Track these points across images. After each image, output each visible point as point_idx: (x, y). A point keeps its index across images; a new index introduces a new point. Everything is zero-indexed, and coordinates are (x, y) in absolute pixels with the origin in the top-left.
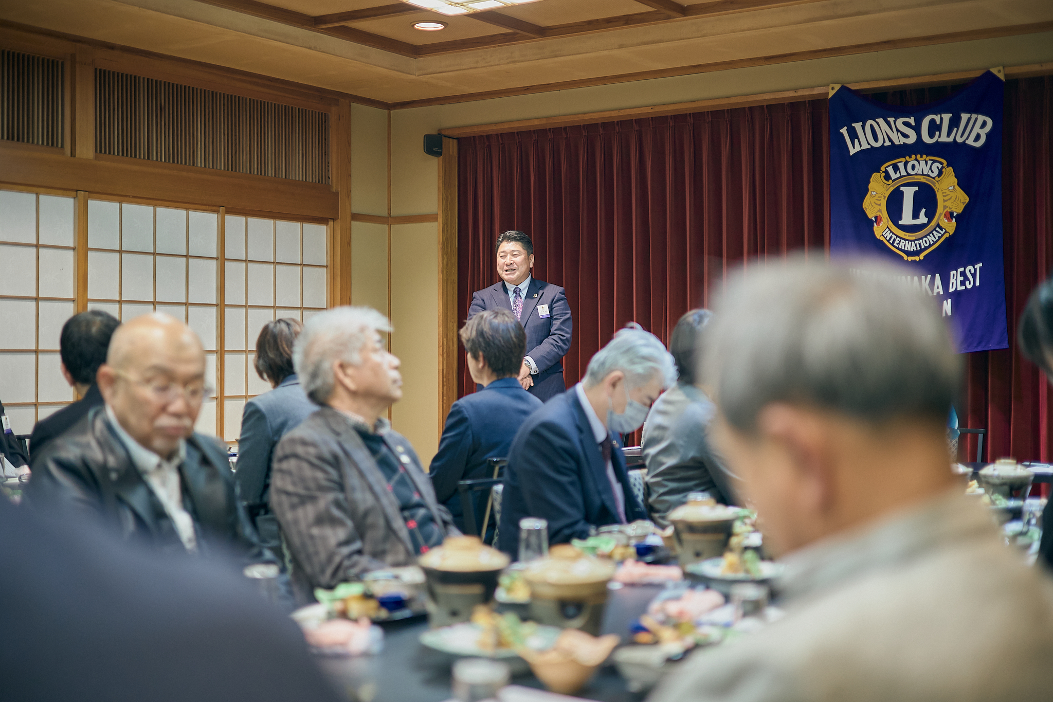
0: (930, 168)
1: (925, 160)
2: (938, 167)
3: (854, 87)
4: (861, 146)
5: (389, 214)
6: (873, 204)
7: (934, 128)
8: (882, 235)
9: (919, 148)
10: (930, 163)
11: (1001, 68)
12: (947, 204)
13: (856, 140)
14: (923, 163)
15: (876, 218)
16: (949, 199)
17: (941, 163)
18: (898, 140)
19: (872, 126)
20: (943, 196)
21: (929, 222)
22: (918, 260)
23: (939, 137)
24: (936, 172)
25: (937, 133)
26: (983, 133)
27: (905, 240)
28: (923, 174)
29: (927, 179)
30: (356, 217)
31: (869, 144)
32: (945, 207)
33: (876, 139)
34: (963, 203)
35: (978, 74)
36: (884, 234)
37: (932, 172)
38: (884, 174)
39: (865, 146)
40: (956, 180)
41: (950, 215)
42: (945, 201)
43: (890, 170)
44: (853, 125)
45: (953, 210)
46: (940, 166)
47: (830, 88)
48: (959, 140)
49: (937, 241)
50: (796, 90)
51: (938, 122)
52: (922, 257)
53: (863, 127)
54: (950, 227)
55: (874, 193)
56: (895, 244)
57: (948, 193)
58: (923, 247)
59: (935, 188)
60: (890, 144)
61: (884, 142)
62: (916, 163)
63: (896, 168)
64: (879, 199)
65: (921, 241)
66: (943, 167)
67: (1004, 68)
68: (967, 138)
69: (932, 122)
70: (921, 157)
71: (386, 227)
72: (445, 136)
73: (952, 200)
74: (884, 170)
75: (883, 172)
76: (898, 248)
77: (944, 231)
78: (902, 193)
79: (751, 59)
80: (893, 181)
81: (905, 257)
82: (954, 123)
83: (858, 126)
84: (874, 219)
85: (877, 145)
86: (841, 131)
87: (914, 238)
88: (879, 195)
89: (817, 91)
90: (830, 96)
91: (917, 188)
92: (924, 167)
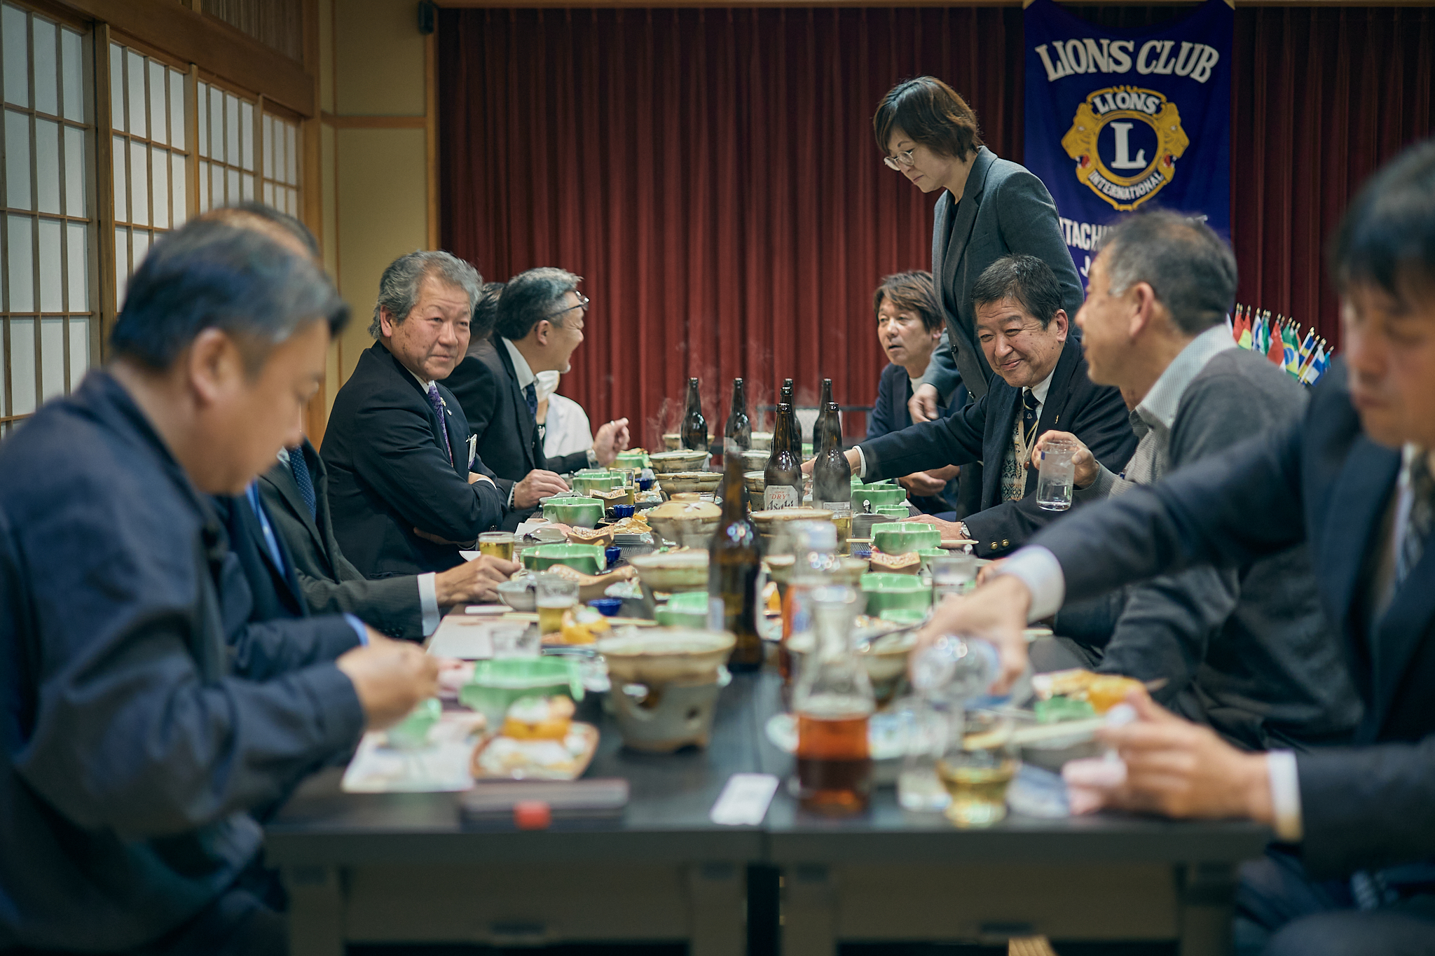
0: (1145, 103)
1: (1137, 93)
2: (1154, 103)
4: (1063, 71)
5: (335, 110)
6: (1079, 142)
7: (1153, 56)
8: (1088, 179)
9: (1132, 79)
10: (1143, 96)
12: (1166, 146)
13: (1058, 63)
14: (1134, 96)
15: (1082, 158)
16: (1170, 141)
17: (1159, 98)
18: (1107, 66)
19: (1075, 47)
20: (1164, 138)
21: (1148, 166)
22: (1130, 209)
23: (1156, 67)
24: (1152, 109)
25: (1154, 62)
26: (1210, 67)
27: (1117, 185)
28: (1136, 110)
29: (1142, 116)
31: (1072, 68)
32: (1166, 149)
33: (1078, 63)
34: (1183, 146)
36: (1090, 177)
37: (1147, 107)
38: (1091, 107)
39: (1069, 72)
40: (1179, 119)
41: (1169, 159)
42: (1166, 142)
43: (1098, 101)
44: (1053, 44)
45: (1173, 153)
46: (1157, 101)
48: (1181, 72)
49: (1154, 188)
52: (1136, 205)
53: (1064, 47)
54: (1169, 172)
55: (1081, 129)
56: (1105, 191)
57: (1169, 133)
58: (1138, 195)
59: (1153, 127)
60: (1096, 71)
61: (1088, 67)
62: (1126, 96)
63: (1104, 101)
64: (1088, 135)
65: (1136, 187)
66: (1160, 103)
68: (1193, 71)
69: (1154, 48)
73: (1172, 142)
74: (1091, 101)
75: (1090, 104)
76: (1108, 195)
77: (1162, 177)
78: (1113, 130)
80: (1103, 115)
81: (1116, 205)
82: (1175, 53)
83: (1058, 45)
84: (1078, 159)
85: (1081, 70)
86: (1038, 50)
87: (1128, 184)
88: (1088, 131)
90: (1023, 7)
91: (1130, 126)
92: (1137, 102)
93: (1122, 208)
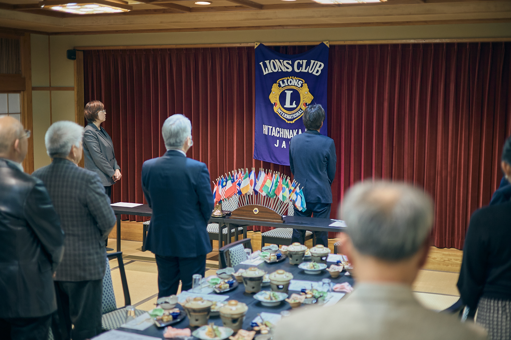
1: (295, 79)
2: (301, 83)
3: (266, 44)
4: (268, 71)
5: (50, 85)
6: (273, 97)
7: (299, 66)
8: (277, 111)
9: (293, 74)
10: (298, 80)
11: (328, 42)
12: (304, 99)
13: (266, 68)
14: (295, 80)
15: (275, 103)
16: (305, 98)
17: (302, 81)
18: (285, 70)
19: (273, 62)
20: (303, 96)
21: (297, 107)
22: (292, 123)
23: (302, 70)
24: (300, 85)
25: (301, 68)
26: (320, 69)
27: (287, 114)
28: (295, 86)
29: (296, 88)
30: (34, 89)
31: (272, 70)
32: (304, 101)
33: (275, 68)
34: (311, 99)
35: (318, 43)
36: (278, 111)
37: (299, 85)
38: (278, 84)
39: (270, 71)
40: (308, 90)
41: (306, 104)
43: (281, 82)
44: (265, 61)
45: (307, 102)
46: (302, 83)
47: (256, 44)
48: (310, 72)
50: (240, 43)
51: (301, 63)
52: (294, 122)
53: (270, 62)
55: (274, 93)
56: (282, 115)
57: (305, 95)
58: (294, 117)
59: (299, 92)
60: (281, 71)
61: (278, 70)
62: (292, 80)
63: (283, 82)
64: (276, 95)
65: (293, 115)
66: (303, 83)
67: (329, 41)
68: (313, 72)
69: (299, 63)
70: (294, 77)
71: (49, 92)
72: (77, 50)
73: (306, 98)
74: (278, 82)
75: (278, 83)
76: (284, 117)
77: (303, 111)
78: (286, 93)
79: (220, 27)
80: (282, 88)
81: (287, 121)
82: (308, 64)
83: (267, 62)
84: (274, 104)
85: (276, 71)
86: (260, 63)
87: (290, 114)
88: (276, 94)
89: (249, 45)
90: (255, 48)
91: (292, 92)
92: (295, 82)
93: (289, 122)
